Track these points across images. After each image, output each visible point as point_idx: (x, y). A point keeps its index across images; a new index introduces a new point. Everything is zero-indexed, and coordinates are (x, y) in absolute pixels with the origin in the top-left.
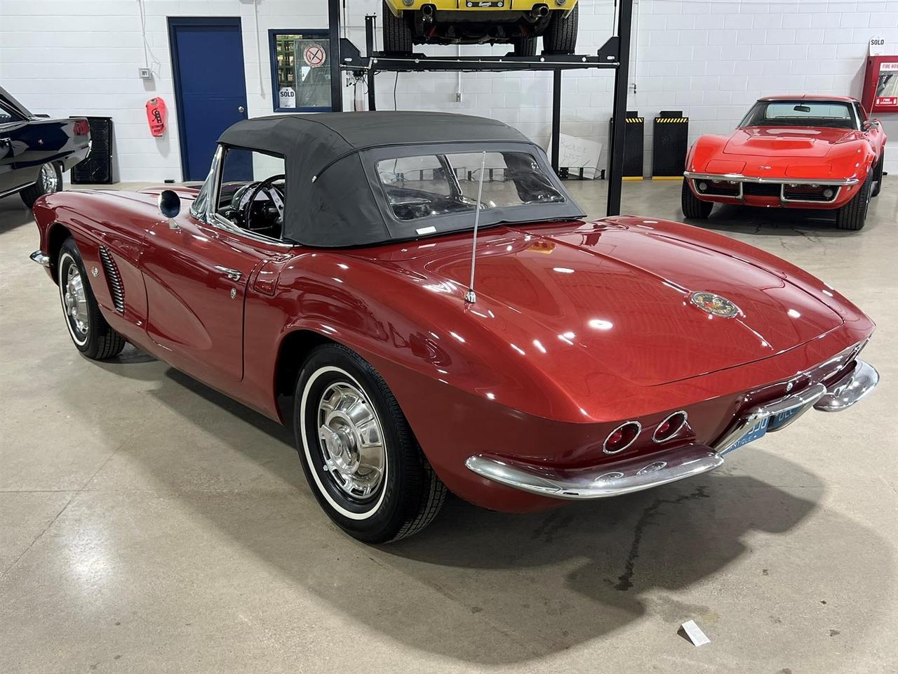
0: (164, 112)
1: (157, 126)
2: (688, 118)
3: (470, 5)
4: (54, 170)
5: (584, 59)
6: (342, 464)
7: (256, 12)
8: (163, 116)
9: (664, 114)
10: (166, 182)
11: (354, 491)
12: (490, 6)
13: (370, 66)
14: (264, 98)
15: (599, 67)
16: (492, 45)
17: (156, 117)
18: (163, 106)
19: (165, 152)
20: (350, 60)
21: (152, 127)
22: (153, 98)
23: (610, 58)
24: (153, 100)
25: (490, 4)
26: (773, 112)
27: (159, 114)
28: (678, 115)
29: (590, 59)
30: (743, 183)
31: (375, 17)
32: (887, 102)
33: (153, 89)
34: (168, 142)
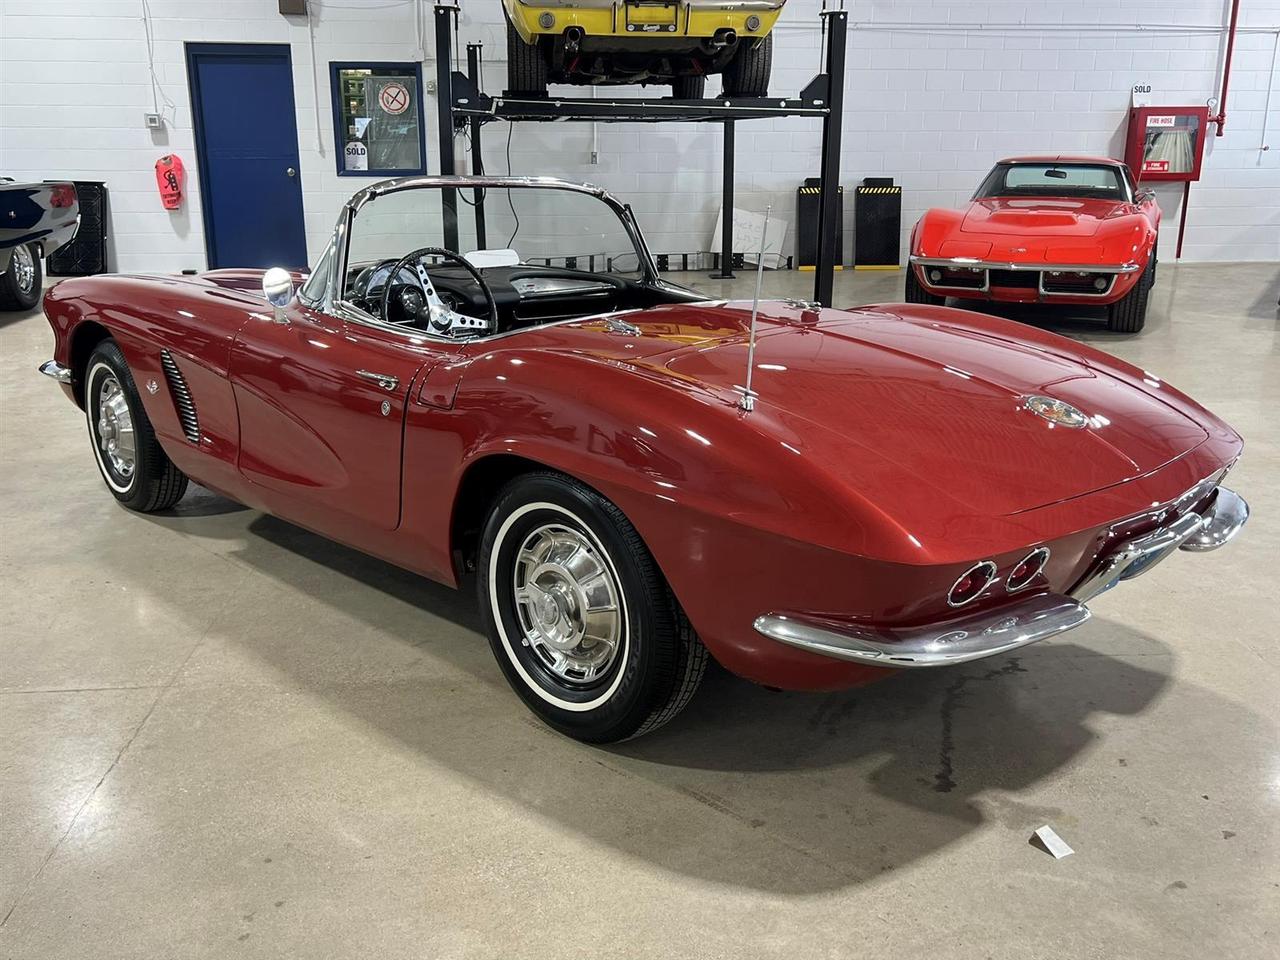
0: (181, 175)
1: (172, 195)
2: (900, 188)
3: (631, 28)
4: (30, 254)
5: (783, 104)
6: (557, 636)
7: (312, 37)
8: (181, 180)
9: (869, 182)
10: (185, 273)
11: (569, 672)
12: (658, 31)
13: (493, 109)
14: (324, 157)
15: (802, 114)
16: (644, 86)
17: (170, 182)
18: (180, 167)
19: (182, 231)
20: (465, 101)
21: (164, 197)
22: (166, 155)
23: (816, 102)
24: (165, 159)
25: (658, 27)
26: (1015, 179)
27: (174, 178)
28: (888, 182)
29: (790, 104)
30: (990, 270)
31: (480, 46)
32: (1156, 167)
33: (166, 143)
34: (187, 216)
